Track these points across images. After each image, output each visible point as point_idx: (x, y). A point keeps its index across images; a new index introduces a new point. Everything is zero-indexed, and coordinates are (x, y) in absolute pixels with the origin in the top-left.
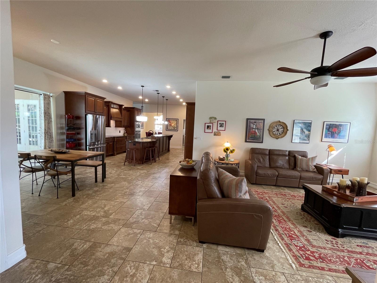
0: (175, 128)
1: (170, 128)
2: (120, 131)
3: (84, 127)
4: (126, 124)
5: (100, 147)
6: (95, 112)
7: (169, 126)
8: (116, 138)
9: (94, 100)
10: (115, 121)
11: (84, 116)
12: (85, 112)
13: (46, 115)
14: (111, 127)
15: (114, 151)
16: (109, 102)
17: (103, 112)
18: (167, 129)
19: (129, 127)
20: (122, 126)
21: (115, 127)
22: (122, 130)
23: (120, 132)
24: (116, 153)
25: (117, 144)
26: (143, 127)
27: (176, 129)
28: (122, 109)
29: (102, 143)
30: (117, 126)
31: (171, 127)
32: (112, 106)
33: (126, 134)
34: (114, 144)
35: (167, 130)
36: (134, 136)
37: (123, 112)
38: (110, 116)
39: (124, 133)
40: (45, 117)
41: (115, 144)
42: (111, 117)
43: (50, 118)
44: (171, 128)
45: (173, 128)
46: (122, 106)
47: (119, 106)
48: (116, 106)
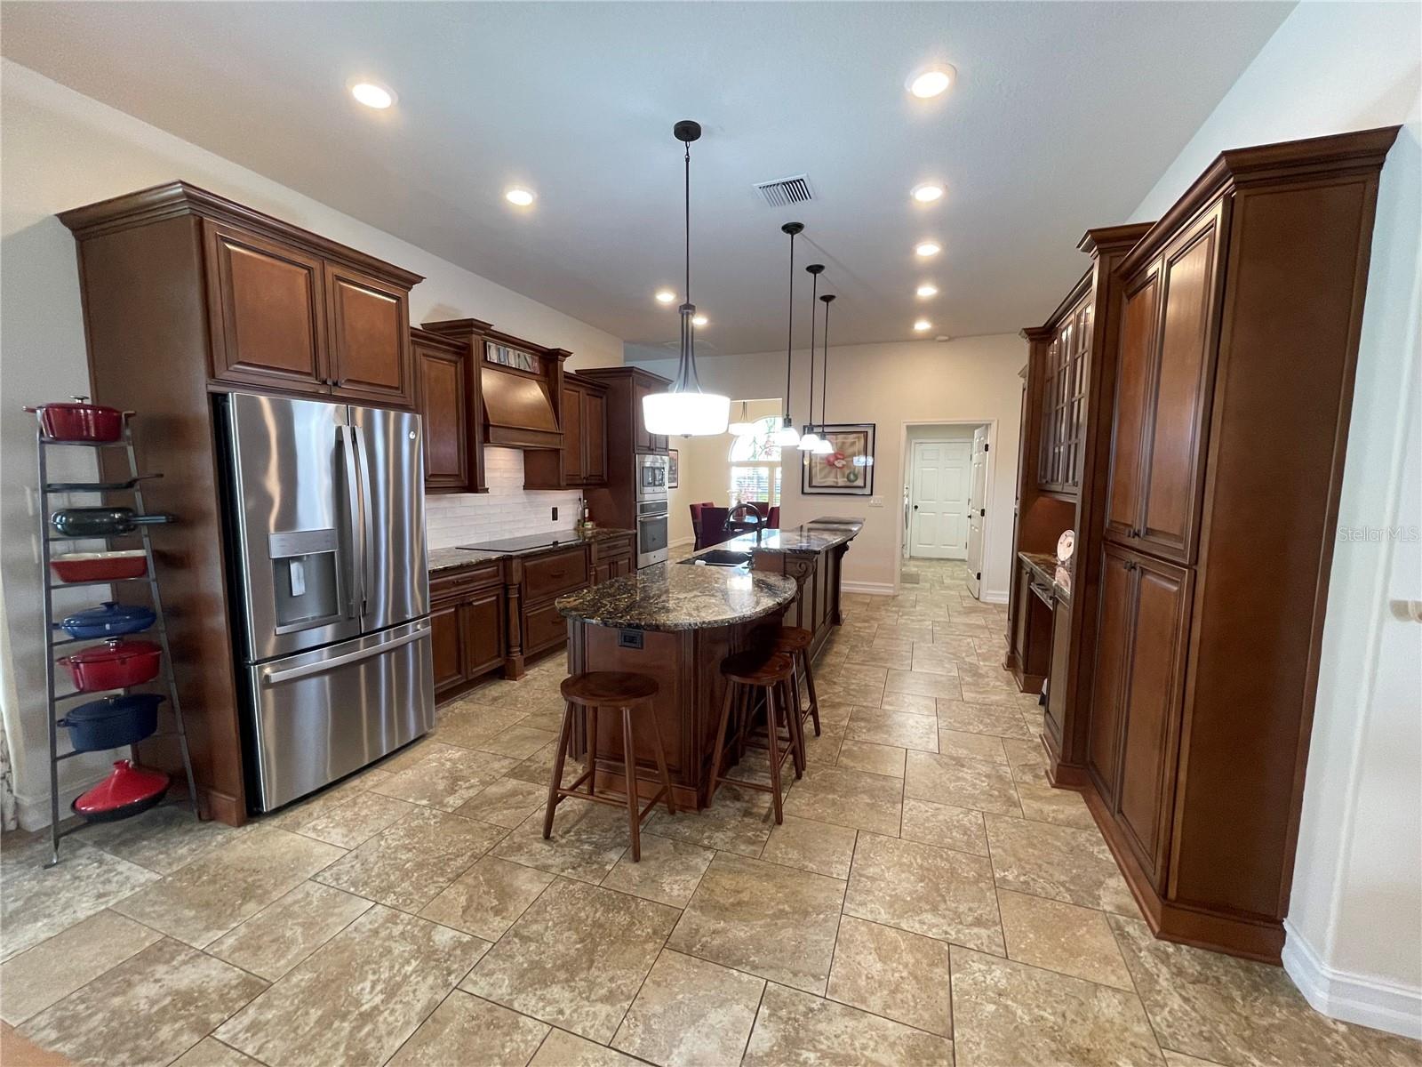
1: (825, 477)
2: (555, 511)
3: (211, 503)
4: (585, 469)
7: (820, 470)
8: (515, 563)
9: (302, 280)
10: (525, 451)
11: (204, 409)
12: (212, 374)
14: (486, 491)
15: (508, 646)
16: (468, 326)
17: (402, 381)
18: (810, 486)
19: (602, 485)
20: (563, 483)
21: (525, 488)
22: (565, 503)
23: (555, 518)
24: (517, 657)
25: (526, 603)
27: (860, 483)
28: (561, 377)
30: (539, 477)
31: (829, 473)
32: (493, 356)
33: (589, 525)
34: (507, 601)
35: (807, 489)
36: (636, 534)
37: (567, 395)
38: (478, 419)
39: (581, 522)
41: (513, 605)
44: (830, 481)
45: (842, 482)
46: (556, 358)
47: (540, 357)
48: (521, 354)
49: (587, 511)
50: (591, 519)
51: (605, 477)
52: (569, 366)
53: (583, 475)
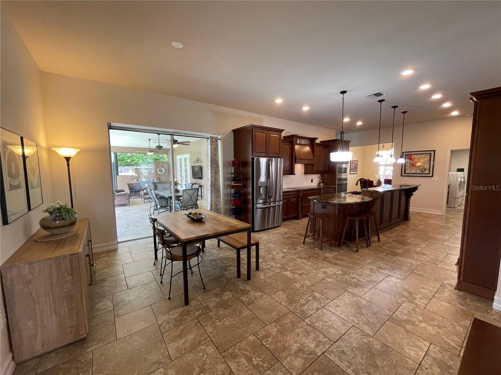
0: (423, 170)
1: (411, 170)
2: (312, 180)
3: (251, 176)
4: (321, 168)
5: (274, 207)
6: (267, 153)
7: (409, 168)
8: (300, 192)
9: (265, 136)
10: (305, 164)
11: (251, 160)
12: (252, 154)
13: (213, 164)
14: (295, 174)
15: (298, 212)
16: (293, 136)
17: (280, 152)
18: (405, 173)
19: (326, 173)
20: (314, 173)
21: (304, 174)
22: (315, 178)
23: (312, 182)
24: (300, 215)
25: (303, 202)
26: (356, 171)
27: (427, 172)
28: (315, 145)
29: (277, 200)
30: (307, 171)
31: (413, 168)
32: (298, 142)
33: (322, 184)
34: (298, 201)
35: (403, 174)
36: (336, 187)
37: (317, 149)
38: (294, 158)
39: (319, 183)
40: (211, 166)
41: (300, 202)
42: (296, 159)
43: (218, 166)
44: (413, 171)
45: (418, 172)
46: (314, 140)
47: (310, 140)
48: (305, 140)
49: (321, 180)
50: (322, 182)
51: (327, 171)
52: (318, 141)
53: (320, 170)
